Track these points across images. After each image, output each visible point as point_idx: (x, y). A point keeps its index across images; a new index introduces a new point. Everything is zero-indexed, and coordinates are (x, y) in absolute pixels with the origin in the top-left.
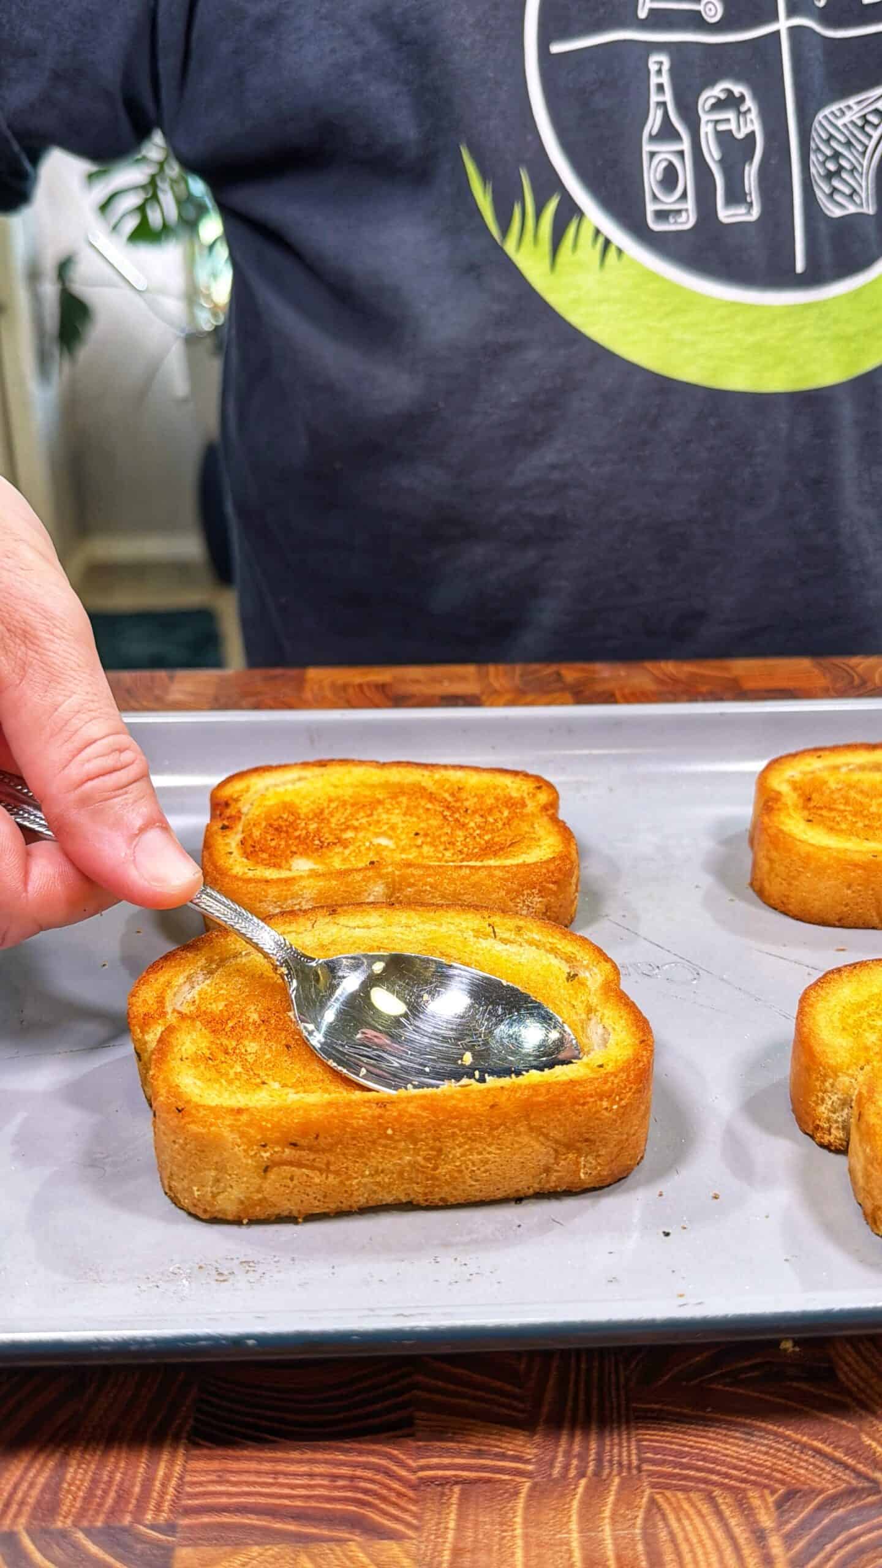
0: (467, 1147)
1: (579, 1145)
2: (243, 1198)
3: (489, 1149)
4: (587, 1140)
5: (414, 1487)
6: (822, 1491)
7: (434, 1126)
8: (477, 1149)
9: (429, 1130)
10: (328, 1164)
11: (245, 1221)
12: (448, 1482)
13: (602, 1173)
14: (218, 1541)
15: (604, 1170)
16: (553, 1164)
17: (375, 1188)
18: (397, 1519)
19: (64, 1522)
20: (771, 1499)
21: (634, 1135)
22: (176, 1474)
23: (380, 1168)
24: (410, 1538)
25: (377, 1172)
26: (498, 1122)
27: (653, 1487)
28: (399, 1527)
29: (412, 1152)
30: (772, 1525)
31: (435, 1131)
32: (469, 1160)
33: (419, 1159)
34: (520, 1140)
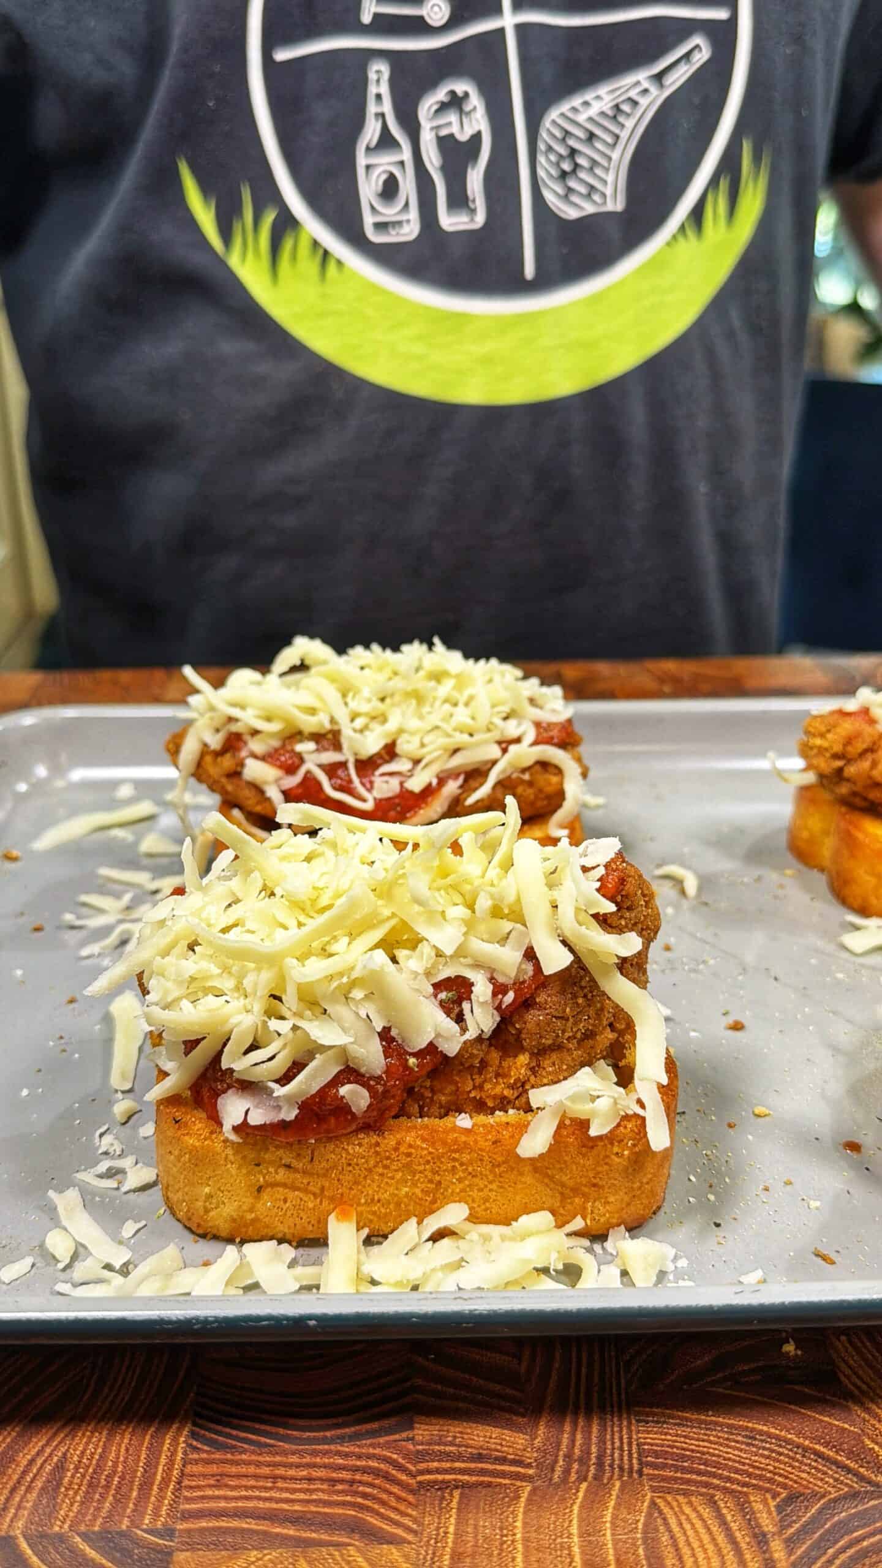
0: (467, 1182)
1: (586, 1190)
2: (235, 1217)
3: (490, 1186)
4: (595, 1185)
5: (412, 1492)
6: (823, 1496)
7: (433, 1158)
8: (477, 1185)
9: (428, 1162)
10: (323, 1189)
11: (238, 1240)
12: (447, 1488)
13: (611, 1220)
14: (217, 1546)
15: (613, 1217)
16: (559, 1207)
17: (371, 1217)
18: (397, 1524)
19: (61, 1527)
20: (772, 1504)
21: (648, 1183)
22: (174, 1479)
23: (376, 1198)
24: (409, 1543)
25: (373, 1200)
26: (500, 1159)
27: (654, 1492)
28: (399, 1532)
29: (409, 1184)
30: (774, 1530)
31: (434, 1163)
32: (469, 1196)
33: (418, 1191)
34: (523, 1180)
